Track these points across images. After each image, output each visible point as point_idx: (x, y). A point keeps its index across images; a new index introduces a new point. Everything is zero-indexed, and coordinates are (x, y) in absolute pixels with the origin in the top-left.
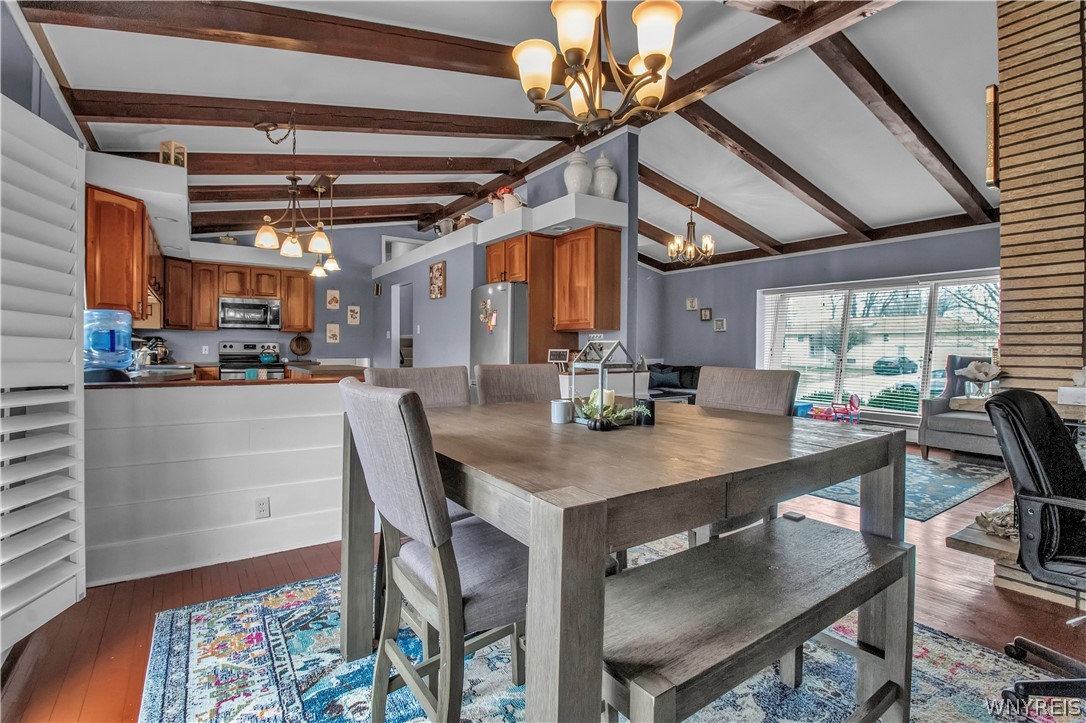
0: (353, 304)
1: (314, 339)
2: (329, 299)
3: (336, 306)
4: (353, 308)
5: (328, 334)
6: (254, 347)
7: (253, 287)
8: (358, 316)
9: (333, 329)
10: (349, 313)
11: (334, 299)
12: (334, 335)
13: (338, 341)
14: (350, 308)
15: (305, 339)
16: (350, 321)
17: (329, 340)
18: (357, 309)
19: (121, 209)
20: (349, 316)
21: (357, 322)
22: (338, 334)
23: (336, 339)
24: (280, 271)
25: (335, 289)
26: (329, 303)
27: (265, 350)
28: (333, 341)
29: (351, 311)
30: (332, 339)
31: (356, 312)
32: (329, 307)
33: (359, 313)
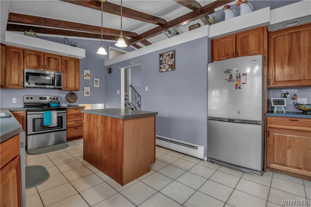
0: (96, 77)
1: (79, 94)
2: (85, 74)
3: (89, 78)
4: (96, 79)
5: (85, 92)
6: (45, 98)
7: (46, 65)
8: (99, 83)
9: (87, 89)
11: (88, 75)
12: (88, 92)
13: (89, 95)
15: (74, 94)
16: (95, 86)
18: (98, 80)
20: (95, 83)
21: (98, 86)
22: (89, 92)
23: (89, 94)
24: (61, 57)
25: (88, 70)
26: (85, 76)
27: (52, 100)
28: (87, 95)
29: (96, 81)
30: (86, 94)
31: (98, 81)
32: (85, 78)
33: (99, 82)
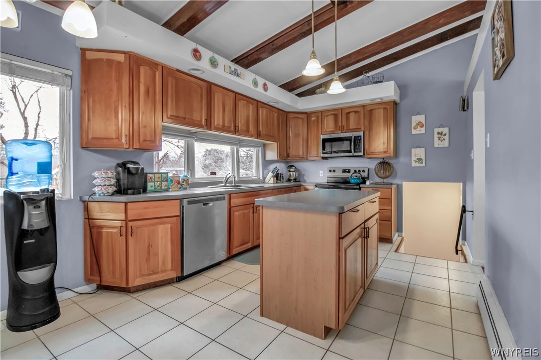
0: (442, 126)
1: (399, 164)
2: (413, 124)
3: (422, 131)
4: (440, 130)
5: (414, 158)
6: (349, 171)
7: (344, 124)
8: (447, 137)
9: (419, 153)
10: (436, 136)
11: (419, 124)
12: (420, 160)
13: (423, 165)
14: (436, 130)
15: (389, 164)
16: (437, 143)
17: (414, 164)
18: (445, 130)
19: (110, 62)
20: (436, 139)
21: (446, 144)
22: (423, 158)
23: (422, 163)
24: (364, 106)
25: (420, 115)
26: (415, 128)
27: (353, 173)
28: (418, 165)
29: (438, 133)
30: (416, 162)
31: (444, 134)
32: (414, 132)
33: (447, 135)
